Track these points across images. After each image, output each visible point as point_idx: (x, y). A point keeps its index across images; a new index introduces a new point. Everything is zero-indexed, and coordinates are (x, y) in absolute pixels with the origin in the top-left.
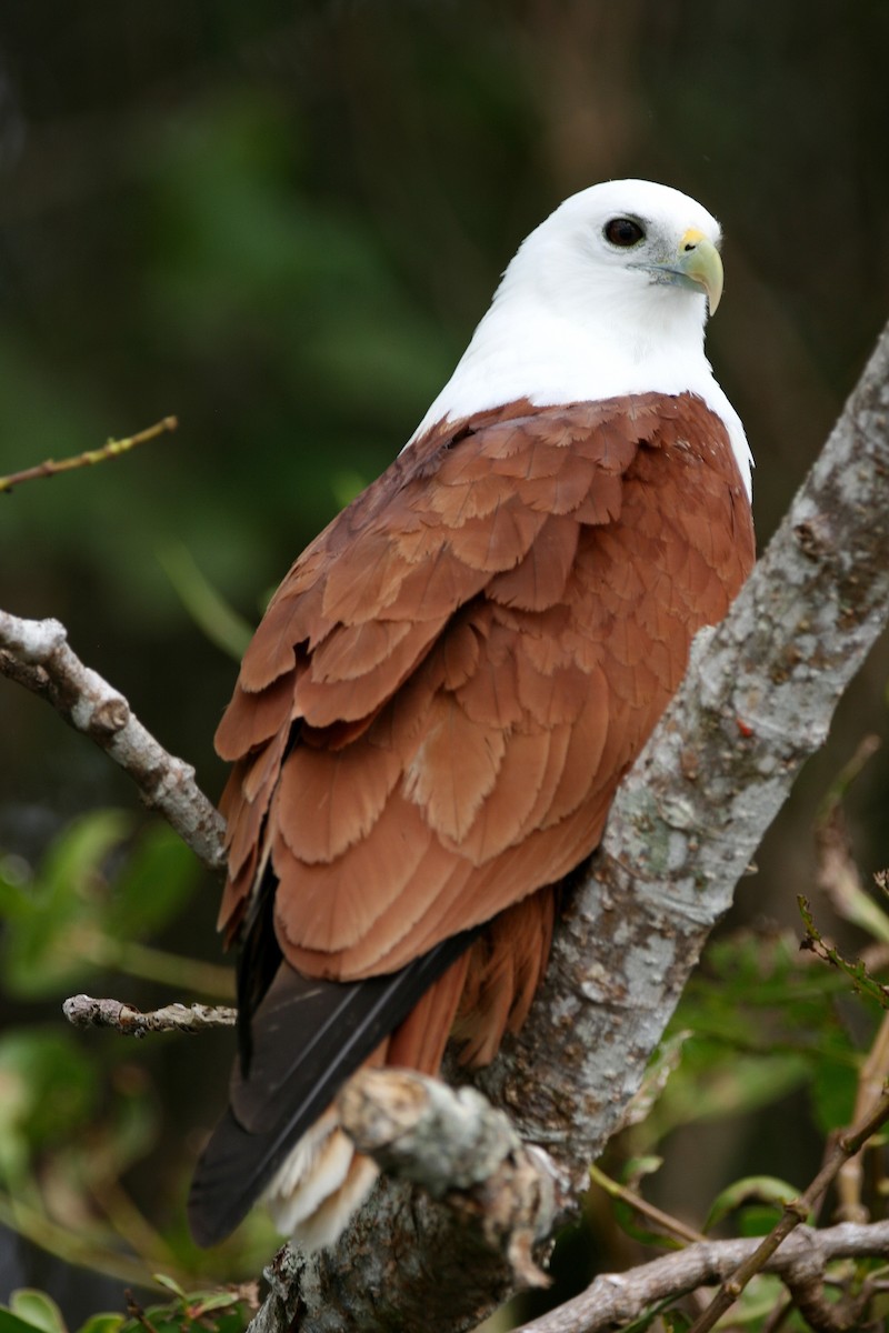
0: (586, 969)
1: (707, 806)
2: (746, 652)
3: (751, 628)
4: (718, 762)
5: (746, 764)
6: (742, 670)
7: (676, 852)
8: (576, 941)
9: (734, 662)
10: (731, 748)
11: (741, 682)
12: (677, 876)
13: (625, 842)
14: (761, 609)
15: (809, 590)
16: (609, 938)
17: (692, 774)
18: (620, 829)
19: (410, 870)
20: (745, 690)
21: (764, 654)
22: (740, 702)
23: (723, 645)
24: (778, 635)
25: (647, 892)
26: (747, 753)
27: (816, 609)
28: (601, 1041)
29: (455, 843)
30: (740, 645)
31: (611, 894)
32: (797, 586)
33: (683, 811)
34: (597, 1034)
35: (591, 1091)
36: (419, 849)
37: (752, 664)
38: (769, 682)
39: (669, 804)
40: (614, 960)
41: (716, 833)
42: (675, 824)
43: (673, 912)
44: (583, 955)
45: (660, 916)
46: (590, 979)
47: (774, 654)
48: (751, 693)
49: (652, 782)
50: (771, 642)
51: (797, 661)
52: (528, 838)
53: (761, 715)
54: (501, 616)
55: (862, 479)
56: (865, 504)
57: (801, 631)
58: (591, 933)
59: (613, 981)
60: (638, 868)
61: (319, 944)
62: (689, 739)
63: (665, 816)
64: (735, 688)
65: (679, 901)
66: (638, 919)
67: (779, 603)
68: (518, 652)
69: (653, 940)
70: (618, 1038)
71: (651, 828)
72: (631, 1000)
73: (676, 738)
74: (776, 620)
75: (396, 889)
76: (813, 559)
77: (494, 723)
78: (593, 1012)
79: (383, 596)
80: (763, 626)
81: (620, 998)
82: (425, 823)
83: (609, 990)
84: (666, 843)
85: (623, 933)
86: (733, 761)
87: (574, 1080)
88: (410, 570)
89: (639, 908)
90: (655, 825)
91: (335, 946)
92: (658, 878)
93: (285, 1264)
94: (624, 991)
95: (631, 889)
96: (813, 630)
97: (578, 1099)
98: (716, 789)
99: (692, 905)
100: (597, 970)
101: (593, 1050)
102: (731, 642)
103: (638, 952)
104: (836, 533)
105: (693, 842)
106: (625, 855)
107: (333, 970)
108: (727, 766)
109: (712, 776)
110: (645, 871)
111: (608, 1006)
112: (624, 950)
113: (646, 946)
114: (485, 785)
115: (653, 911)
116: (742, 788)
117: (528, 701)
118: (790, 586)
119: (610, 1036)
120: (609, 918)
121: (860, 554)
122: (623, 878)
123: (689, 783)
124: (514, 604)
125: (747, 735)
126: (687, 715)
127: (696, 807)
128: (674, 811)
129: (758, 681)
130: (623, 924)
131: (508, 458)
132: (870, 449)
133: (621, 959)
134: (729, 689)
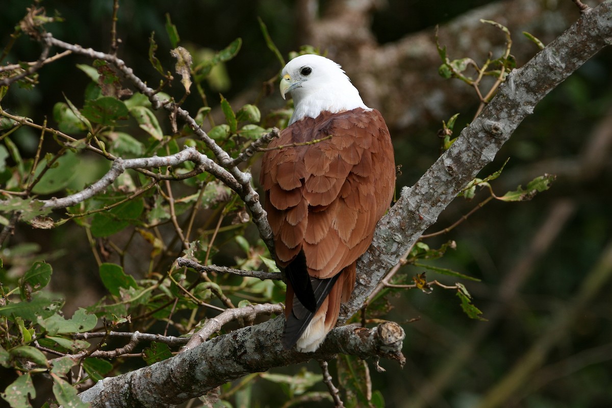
0: (361, 276)
1: (405, 236)
2: (425, 197)
3: (427, 191)
4: (411, 225)
5: (419, 226)
6: (423, 202)
7: (394, 248)
8: (360, 268)
9: (421, 200)
10: (416, 222)
11: (422, 205)
12: (392, 254)
13: (379, 243)
14: (431, 186)
15: (447, 183)
16: (370, 268)
17: (403, 228)
18: (378, 239)
19: (335, 249)
20: (423, 207)
21: (431, 198)
22: (421, 210)
23: (417, 194)
24: (435, 194)
25: (383, 257)
26: (420, 224)
27: (448, 188)
28: (360, 295)
29: (346, 242)
30: (423, 195)
31: (372, 257)
32: (444, 182)
33: (399, 237)
34: (360, 293)
35: (354, 307)
36: (337, 243)
37: (426, 201)
38: (431, 206)
39: (395, 235)
40: (369, 274)
41: (406, 244)
42: (396, 240)
43: (389, 263)
44: (361, 271)
45: (385, 264)
46: (362, 278)
47: (433, 199)
48: (425, 208)
49: (390, 228)
50: (433, 195)
51: (439, 201)
52: (361, 242)
53: (426, 214)
54: (355, 178)
55: (468, 156)
56: (468, 163)
57: (442, 193)
58: (364, 266)
59: (368, 279)
60: (382, 250)
61: (314, 268)
62: (403, 218)
63: (394, 238)
64: (420, 206)
65: (391, 260)
66: (379, 264)
67: (437, 186)
68: (359, 189)
69: (381, 270)
70: (364, 294)
71: (389, 241)
72: (371, 284)
73: (399, 217)
74: (436, 190)
75: (332, 254)
76: (451, 175)
77: (355, 209)
78: (361, 287)
79: (325, 169)
80: (431, 191)
81: (369, 284)
82: (338, 235)
83: (367, 282)
84: (392, 245)
85: (374, 267)
86: (415, 225)
87: (351, 304)
88: (331, 162)
89: (380, 261)
90: (390, 240)
91: (318, 269)
92: (388, 254)
93: (238, 339)
94: (370, 282)
95: (379, 256)
96: (445, 194)
97: (350, 309)
98: (409, 232)
99: (394, 261)
100: (364, 276)
101: (358, 297)
102: (420, 194)
103: (377, 273)
104: (458, 169)
105: (399, 246)
106: (379, 247)
107: (317, 276)
108: (413, 227)
109: (409, 229)
110: (384, 252)
111: (365, 286)
112: (373, 271)
113: (379, 271)
114: (353, 226)
115: (384, 262)
116: (415, 233)
117: (362, 204)
118: (442, 181)
119: (362, 294)
120: (371, 263)
121: (464, 176)
122: (377, 253)
123: (402, 230)
124: (358, 174)
125: (421, 219)
126: (403, 211)
127: (402, 236)
128: (396, 237)
129: (428, 206)
130: (374, 265)
131: (349, 129)
132: (472, 148)
133: (371, 274)
134: (418, 206)
